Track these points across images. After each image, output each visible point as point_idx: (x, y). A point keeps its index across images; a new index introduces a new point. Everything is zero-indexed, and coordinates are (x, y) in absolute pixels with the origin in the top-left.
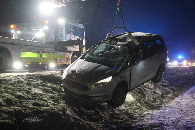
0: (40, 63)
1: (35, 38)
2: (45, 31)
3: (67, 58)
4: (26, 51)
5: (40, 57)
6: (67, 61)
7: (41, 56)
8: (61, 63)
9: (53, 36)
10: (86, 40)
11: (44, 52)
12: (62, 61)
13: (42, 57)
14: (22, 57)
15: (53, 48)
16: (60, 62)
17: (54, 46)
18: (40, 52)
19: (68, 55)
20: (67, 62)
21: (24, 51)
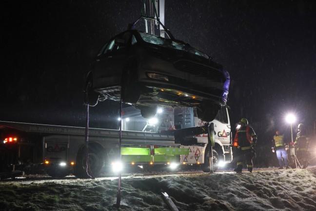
0: (151, 163)
1: (148, 126)
2: (159, 116)
3: (197, 154)
4: (129, 146)
5: (151, 154)
6: (197, 158)
7: (152, 152)
8: (187, 161)
9: (171, 122)
10: (231, 125)
11: (156, 147)
12: (188, 159)
13: (154, 154)
14: (123, 155)
15: (173, 140)
16: (185, 160)
17: (173, 137)
18: (150, 147)
19: (198, 149)
20: (197, 160)
21: (125, 146)
